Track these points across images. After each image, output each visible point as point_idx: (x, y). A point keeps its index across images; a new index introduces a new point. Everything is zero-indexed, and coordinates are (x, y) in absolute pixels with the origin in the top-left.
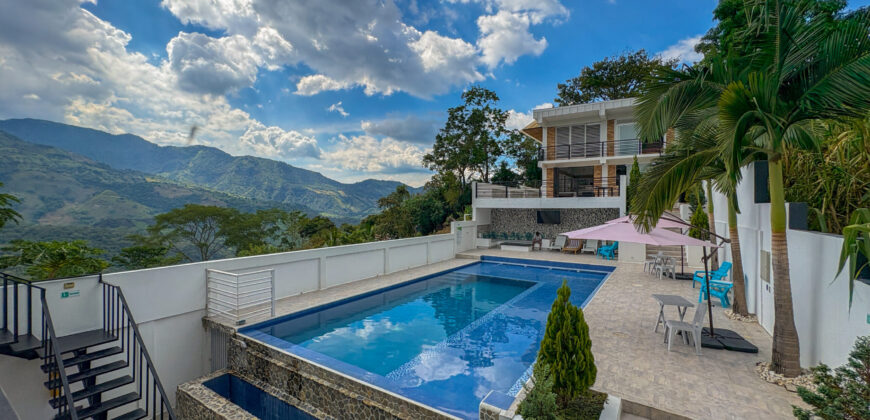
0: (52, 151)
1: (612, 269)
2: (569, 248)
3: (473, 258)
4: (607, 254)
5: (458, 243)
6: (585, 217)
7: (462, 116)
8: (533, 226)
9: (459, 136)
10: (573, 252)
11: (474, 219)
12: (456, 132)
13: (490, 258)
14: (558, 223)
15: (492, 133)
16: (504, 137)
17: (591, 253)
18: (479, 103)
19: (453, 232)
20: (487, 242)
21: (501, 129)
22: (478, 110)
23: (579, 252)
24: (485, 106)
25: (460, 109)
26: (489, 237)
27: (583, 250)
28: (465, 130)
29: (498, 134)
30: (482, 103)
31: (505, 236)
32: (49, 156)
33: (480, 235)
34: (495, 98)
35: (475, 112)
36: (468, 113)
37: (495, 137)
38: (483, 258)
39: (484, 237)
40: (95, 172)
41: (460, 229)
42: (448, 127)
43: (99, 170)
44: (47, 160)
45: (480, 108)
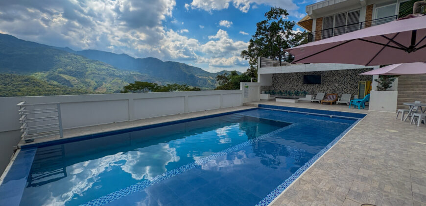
0: (98, 63)
1: (362, 116)
2: (327, 101)
3: (253, 105)
4: (359, 105)
5: (245, 96)
6: (342, 79)
7: (265, 27)
8: (301, 86)
9: (262, 39)
10: (329, 104)
11: (259, 81)
12: (261, 36)
13: (264, 106)
14: (319, 83)
15: (283, 36)
16: (291, 37)
17: (345, 104)
18: (275, 18)
19: (241, 89)
20: (267, 97)
21: (290, 33)
22: (275, 23)
23: (334, 103)
24: (279, 20)
25: (264, 22)
26: (269, 93)
27: (338, 102)
28: (267, 36)
29: (287, 37)
30: (277, 17)
31: (281, 93)
32: (97, 64)
33: (263, 92)
34: (286, 14)
35: (273, 24)
36: (269, 24)
37: (286, 39)
38: (260, 106)
39: (266, 93)
40: (113, 70)
41: (247, 87)
42: (257, 34)
43: (114, 69)
44: (97, 66)
45: (277, 21)
